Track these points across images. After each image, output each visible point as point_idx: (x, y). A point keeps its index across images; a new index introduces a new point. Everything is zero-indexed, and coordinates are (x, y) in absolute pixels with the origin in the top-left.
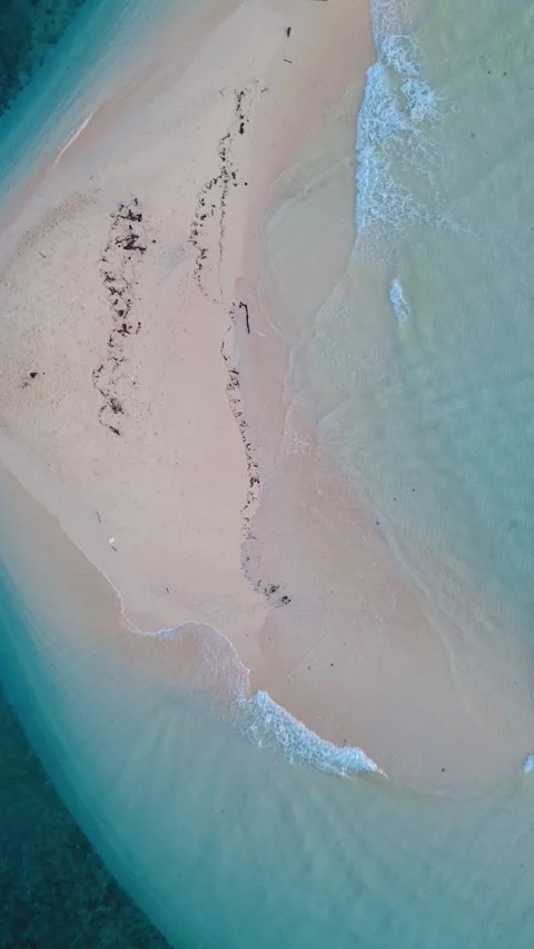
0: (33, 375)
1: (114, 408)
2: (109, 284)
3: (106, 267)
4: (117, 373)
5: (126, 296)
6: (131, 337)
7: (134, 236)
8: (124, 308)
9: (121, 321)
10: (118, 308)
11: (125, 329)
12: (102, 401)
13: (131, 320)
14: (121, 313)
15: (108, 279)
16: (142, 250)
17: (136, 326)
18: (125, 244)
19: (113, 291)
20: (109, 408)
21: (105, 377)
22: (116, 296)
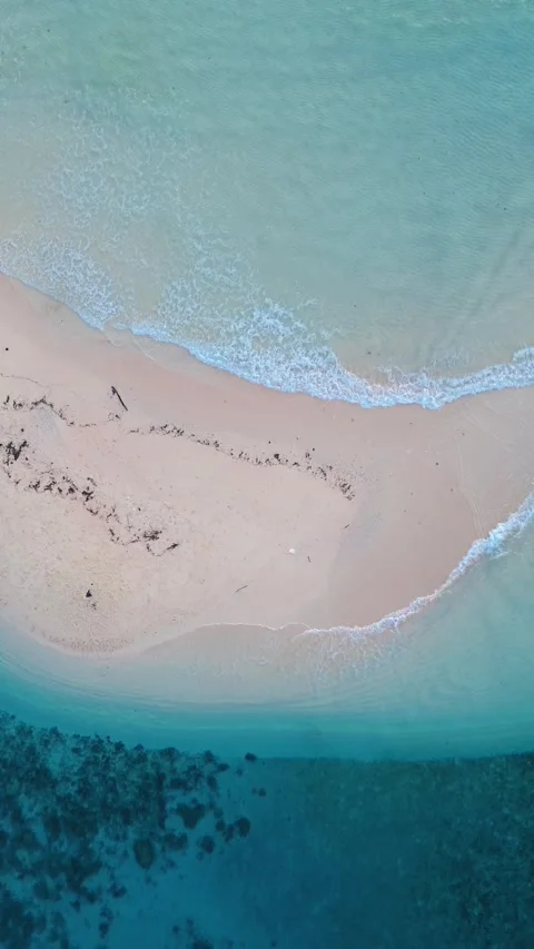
0: (89, 595)
1: (153, 538)
2: (41, 488)
3: (24, 484)
4: (124, 520)
5: (58, 479)
6: (96, 491)
7: (9, 446)
8: (67, 486)
9: (78, 494)
10: (65, 491)
11: (88, 495)
12: (140, 546)
13: (81, 484)
14: (71, 490)
15: (36, 487)
16: (24, 444)
17: (89, 483)
18: (12, 457)
19: (49, 488)
20: (151, 542)
21: (121, 531)
22: (55, 488)
